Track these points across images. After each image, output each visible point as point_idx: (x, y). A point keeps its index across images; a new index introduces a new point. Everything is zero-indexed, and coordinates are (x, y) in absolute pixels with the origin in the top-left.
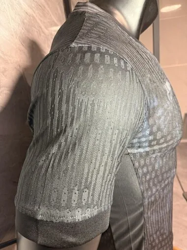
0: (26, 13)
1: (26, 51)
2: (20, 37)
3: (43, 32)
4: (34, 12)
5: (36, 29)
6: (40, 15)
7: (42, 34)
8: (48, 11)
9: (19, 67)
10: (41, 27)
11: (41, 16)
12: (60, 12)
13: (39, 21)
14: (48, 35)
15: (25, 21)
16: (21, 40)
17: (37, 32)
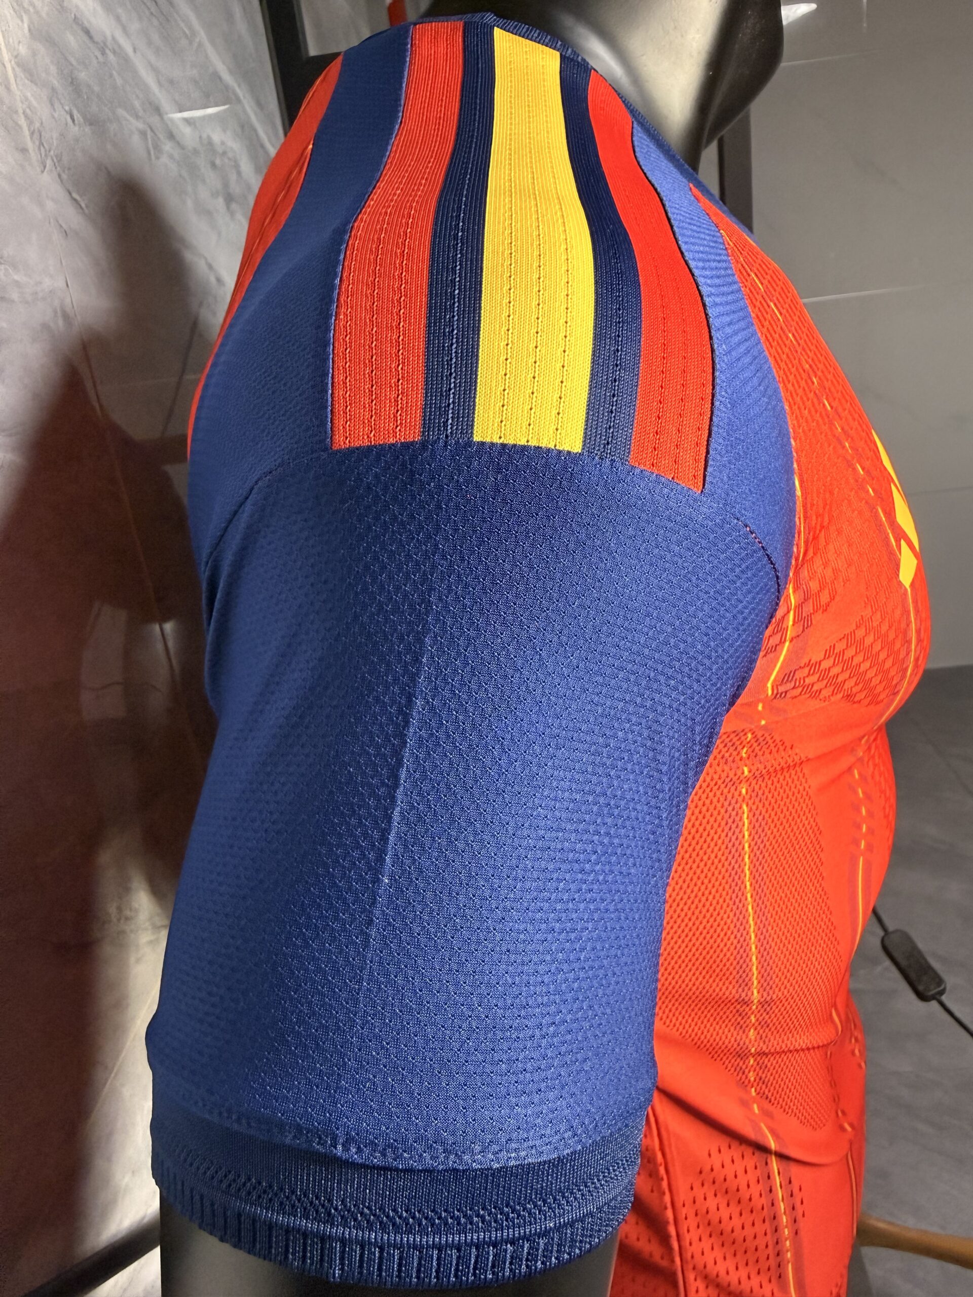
0: (87, 32)
1: (90, 234)
2: (59, 158)
3: (171, 136)
5: (137, 117)
6: (150, 43)
7: (168, 146)
9: (61, 322)
10: (157, 110)
11: (157, 51)
12: (241, 26)
13: (150, 80)
14: (196, 152)
15: (83, 75)
16: (64, 176)
17: (143, 134)
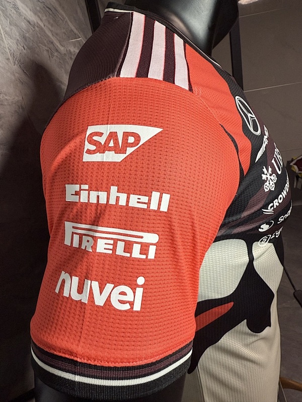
2: (20, 60)
4: (41, 20)
5: (45, 46)
8: (62, 16)
12: (80, 14)
13: (49, 34)
14: (65, 54)
16: (22, 66)
